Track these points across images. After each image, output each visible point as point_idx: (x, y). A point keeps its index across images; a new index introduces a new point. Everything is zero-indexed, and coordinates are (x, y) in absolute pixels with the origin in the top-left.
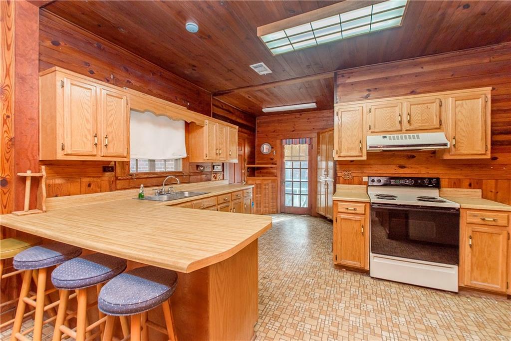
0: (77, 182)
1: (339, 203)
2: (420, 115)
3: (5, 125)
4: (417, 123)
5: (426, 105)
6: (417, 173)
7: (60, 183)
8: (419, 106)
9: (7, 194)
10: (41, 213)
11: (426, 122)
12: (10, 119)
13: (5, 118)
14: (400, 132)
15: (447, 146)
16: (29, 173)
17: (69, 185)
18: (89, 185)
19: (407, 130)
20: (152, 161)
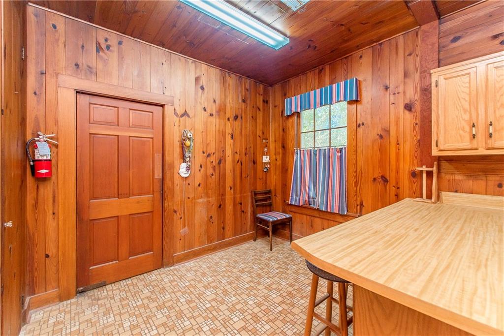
0: (482, 180)
3: (415, 131)
7: (460, 179)
9: (416, 184)
10: (430, 203)
12: (417, 126)
13: (415, 125)
16: (424, 168)
17: (471, 182)
18: (500, 186)
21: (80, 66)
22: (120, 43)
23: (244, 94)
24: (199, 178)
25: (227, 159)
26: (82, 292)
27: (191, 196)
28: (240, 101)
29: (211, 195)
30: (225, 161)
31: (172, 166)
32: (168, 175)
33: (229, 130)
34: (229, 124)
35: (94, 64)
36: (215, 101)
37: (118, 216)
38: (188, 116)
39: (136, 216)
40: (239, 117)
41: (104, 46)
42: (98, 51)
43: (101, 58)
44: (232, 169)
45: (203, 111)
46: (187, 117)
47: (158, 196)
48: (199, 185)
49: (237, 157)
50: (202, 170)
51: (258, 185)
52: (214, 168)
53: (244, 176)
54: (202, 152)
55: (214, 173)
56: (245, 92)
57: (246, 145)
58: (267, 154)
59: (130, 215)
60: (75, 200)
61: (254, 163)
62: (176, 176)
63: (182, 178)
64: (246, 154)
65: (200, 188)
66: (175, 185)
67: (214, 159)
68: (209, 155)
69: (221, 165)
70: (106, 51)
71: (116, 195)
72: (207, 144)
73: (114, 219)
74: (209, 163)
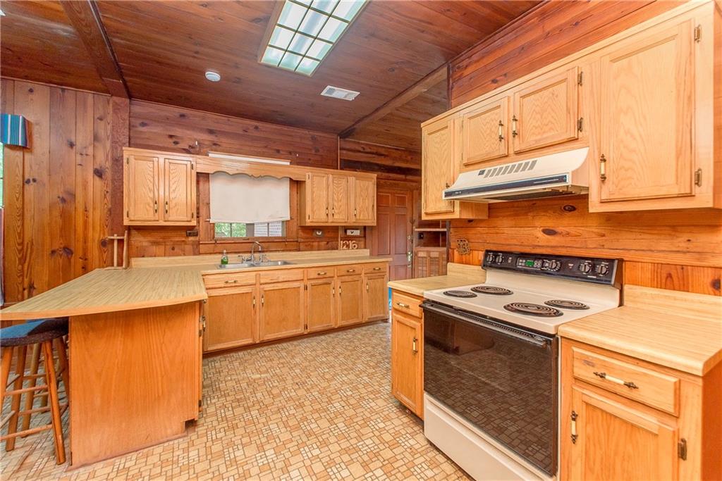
0: (162, 245)
1: (394, 293)
2: (539, 116)
3: (105, 199)
4: (533, 133)
5: (551, 89)
6: (578, 246)
7: (147, 245)
8: (537, 95)
9: (106, 253)
10: (121, 269)
11: (551, 129)
12: (108, 194)
13: (105, 193)
14: (507, 159)
15: (565, 181)
16: (115, 237)
17: (155, 248)
18: (173, 249)
19: (518, 153)
20: (250, 226)
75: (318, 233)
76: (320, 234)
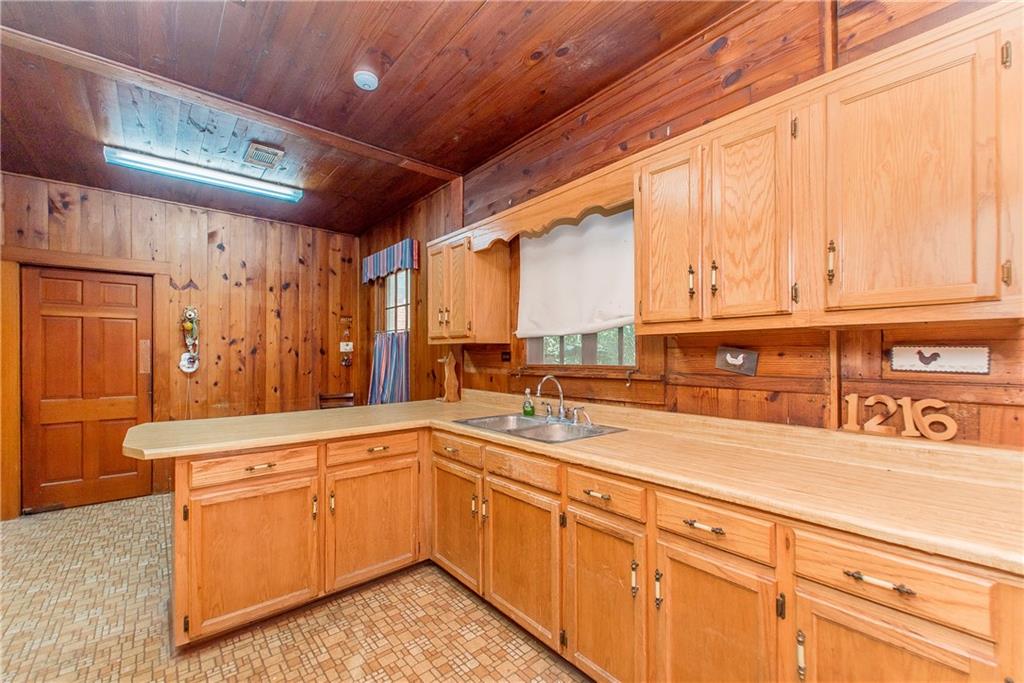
21: (25, 231)
22: (84, 198)
23: (301, 251)
24: (214, 374)
25: (268, 346)
26: (30, 514)
27: (202, 399)
28: (295, 261)
29: (236, 399)
30: (265, 351)
31: (167, 357)
32: (158, 369)
33: (272, 304)
34: (271, 297)
35: (46, 228)
36: (244, 264)
37: (82, 422)
38: (196, 287)
39: (110, 423)
40: (293, 285)
41: (59, 205)
42: (51, 211)
43: (57, 221)
44: (278, 362)
45: (223, 280)
46: (193, 289)
47: (144, 397)
48: (216, 384)
49: (288, 344)
50: (221, 363)
51: (331, 385)
52: (243, 361)
53: (301, 371)
54: (220, 338)
55: (242, 368)
56: (304, 249)
57: (307, 326)
58: (349, 339)
59: (101, 421)
60: (19, 398)
61: (322, 352)
62: (174, 371)
63: (185, 374)
64: (305, 340)
65: (216, 389)
66: (172, 383)
67: (244, 348)
68: (233, 342)
69: (258, 356)
70: (63, 211)
71: (80, 395)
72: (231, 327)
73: (77, 425)
74: (233, 355)
75: (729, 358)
76: (739, 360)
